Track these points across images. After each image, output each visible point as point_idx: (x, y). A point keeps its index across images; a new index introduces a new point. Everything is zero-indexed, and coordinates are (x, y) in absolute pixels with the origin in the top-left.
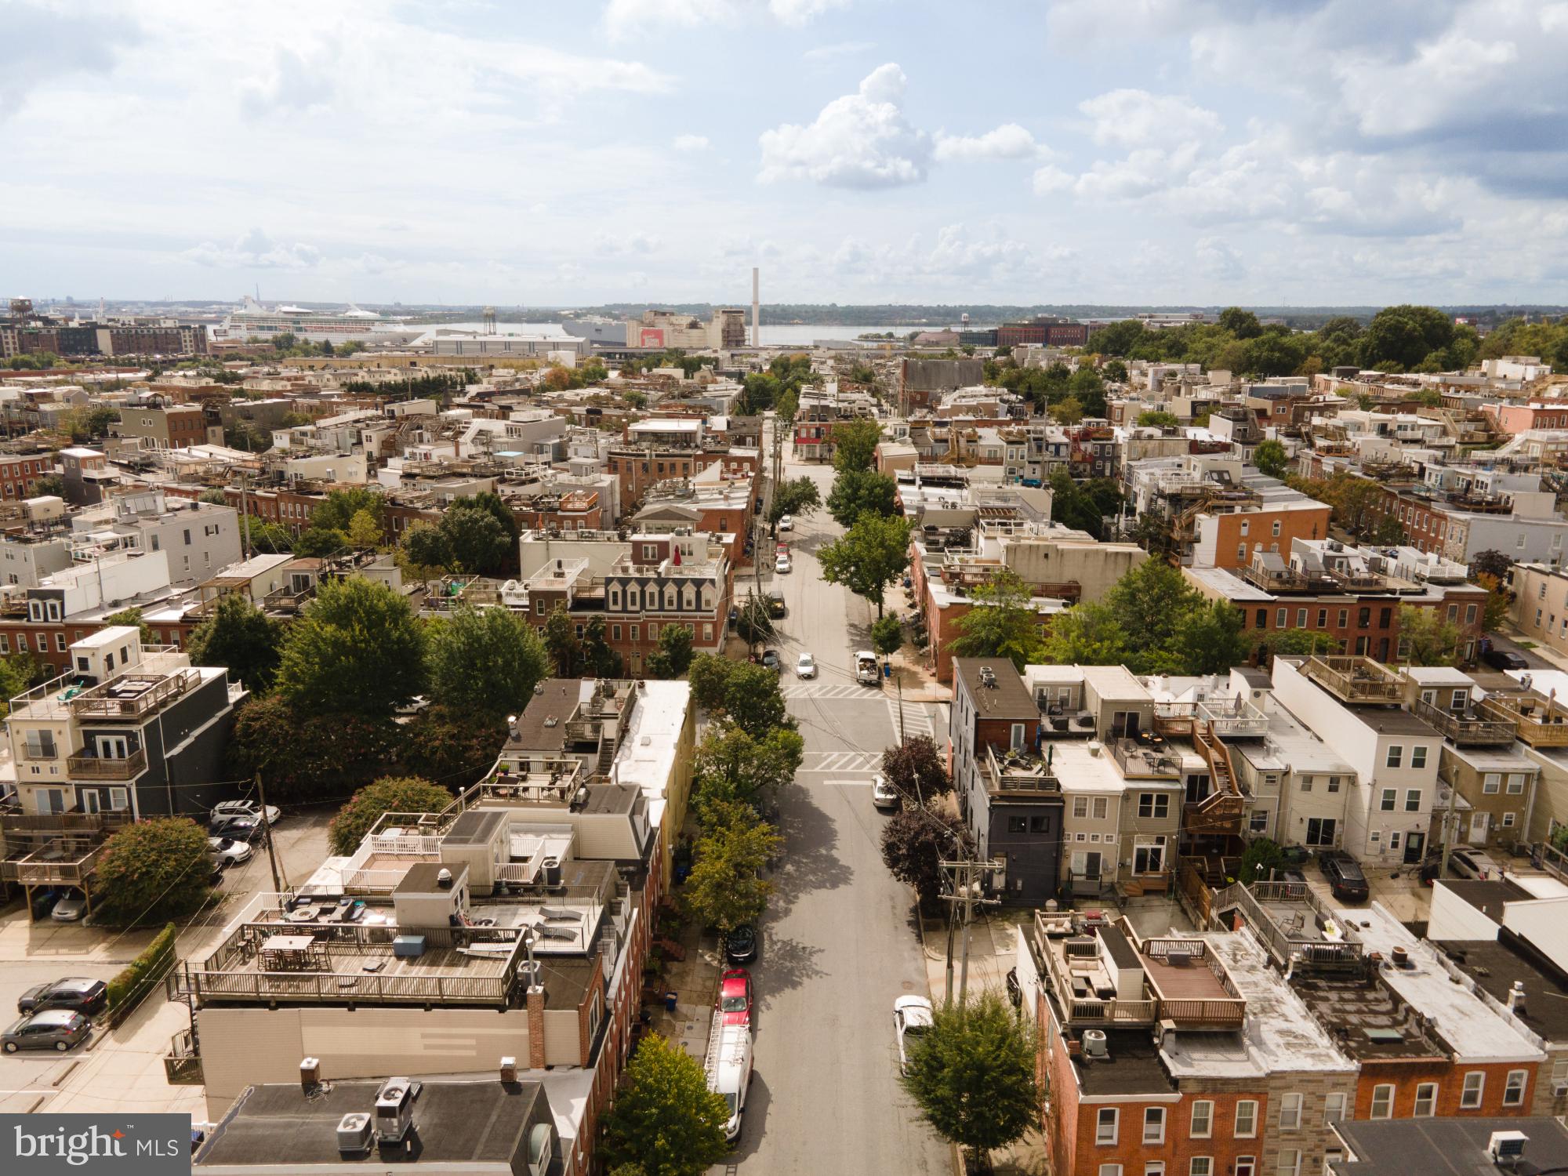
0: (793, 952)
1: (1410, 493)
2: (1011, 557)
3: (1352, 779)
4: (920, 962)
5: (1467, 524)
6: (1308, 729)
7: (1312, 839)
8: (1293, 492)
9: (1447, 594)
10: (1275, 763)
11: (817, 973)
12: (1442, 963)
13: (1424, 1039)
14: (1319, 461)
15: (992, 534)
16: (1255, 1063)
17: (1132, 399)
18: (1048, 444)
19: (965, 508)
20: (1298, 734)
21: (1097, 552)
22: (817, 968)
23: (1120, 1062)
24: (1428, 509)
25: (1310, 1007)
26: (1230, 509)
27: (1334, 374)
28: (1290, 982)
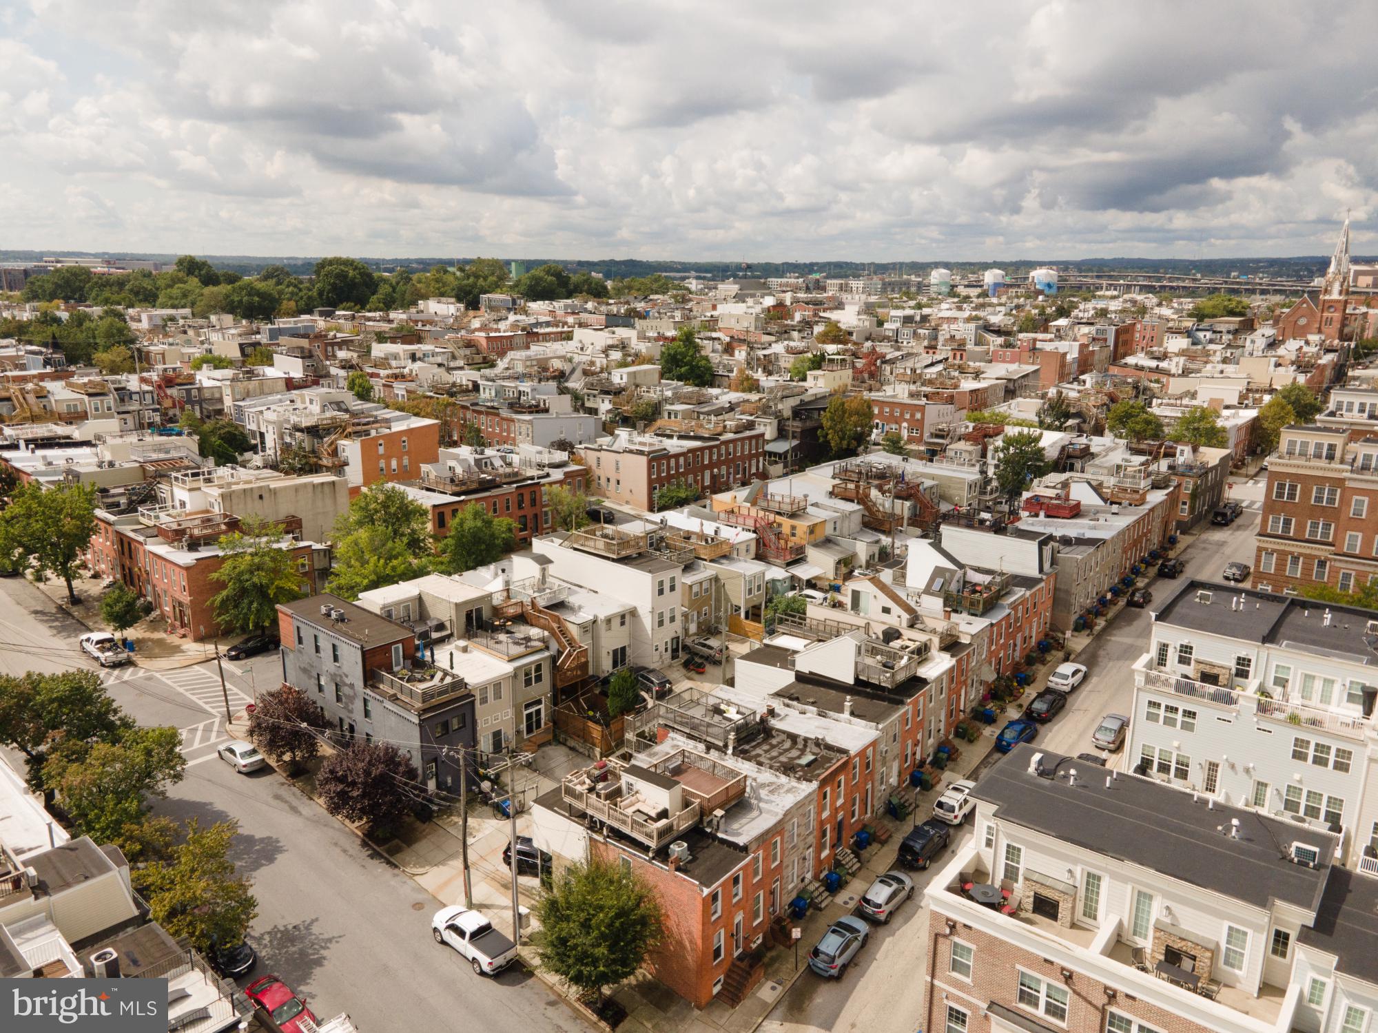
0: (287, 937)
1: (477, 404)
2: (228, 504)
3: (633, 613)
4: (410, 882)
5: (530, 422)
6: (581, 587)
7: (615, 664)
8: (398, 413)
9: (566, 474)
10: (585, 616)
11: (330, 940)
12: (788, 706)
13: (824, 752)
14: (391, 387)
15: (195, 485)
16: (769, 812)
17: (171, 344)
18: (131, 394)
19: (126, 465)
20: (576, 592)
21: (305, 485)
22: (326, 936)
23: (700, 855)
24: (498, 415)
25: (760, 764)
26: (367, 433)
27: (316, 313)
28: (734, 754)
